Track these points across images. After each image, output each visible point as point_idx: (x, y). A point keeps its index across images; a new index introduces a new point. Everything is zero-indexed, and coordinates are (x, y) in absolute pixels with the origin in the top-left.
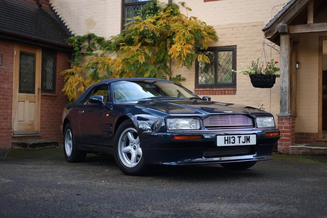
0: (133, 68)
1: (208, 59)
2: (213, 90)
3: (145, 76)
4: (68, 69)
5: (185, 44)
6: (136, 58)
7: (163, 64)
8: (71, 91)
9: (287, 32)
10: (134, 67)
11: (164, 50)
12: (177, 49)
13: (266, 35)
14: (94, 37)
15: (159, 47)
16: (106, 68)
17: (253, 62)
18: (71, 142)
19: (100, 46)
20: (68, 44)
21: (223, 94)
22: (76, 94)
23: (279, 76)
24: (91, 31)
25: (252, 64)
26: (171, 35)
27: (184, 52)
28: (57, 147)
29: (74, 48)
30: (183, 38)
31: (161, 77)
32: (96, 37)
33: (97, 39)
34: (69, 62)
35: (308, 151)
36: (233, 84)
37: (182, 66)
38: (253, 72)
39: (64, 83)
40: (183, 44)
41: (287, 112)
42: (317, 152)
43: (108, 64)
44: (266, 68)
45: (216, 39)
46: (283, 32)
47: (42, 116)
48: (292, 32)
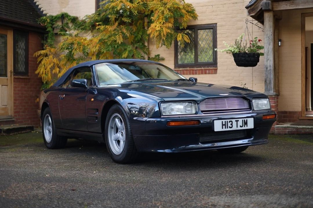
0: (111, 49)
1: (187, 39)
2: (193, 70)
3: (123, 57)
4: (41, 50)
5: (164, 23)
6: (113, 37)
7: (141, 44)
8: (45, 74)
9: (271, 9)
10: (112, 47)
11: (142, 29)
12: (156, 28)
13: (249, 12)
14: (67, 17)
15: (137, 26)
16: (81, 49)
17: (236, 40)
18: (50, 128)
19: (74, 26)
20: (40, 24)
21: (204, 73)
22: (51, 76)
23: (263, 54)
24: (64, 11)
25: (235, 43)
26: (149, 14)
27: (164, 31)
28: (33, 132)
29: (46, 29)
30: (162, 17)
31: (140, 56)
32: (70, 16)
33: (71, 18)
34: (42, 42)
35: (294, 130)
36: (214, 63)
37: (162, 46)
38: (237, 51)
39: (37, 65)
40: (162, 23)
41: (272, 92)
42: (303, 131)
43: (84, 44)
44: (249, 46)
45: (195, 17)
46: (267, 8)
47: (15, 100)
48: (275, 9)
